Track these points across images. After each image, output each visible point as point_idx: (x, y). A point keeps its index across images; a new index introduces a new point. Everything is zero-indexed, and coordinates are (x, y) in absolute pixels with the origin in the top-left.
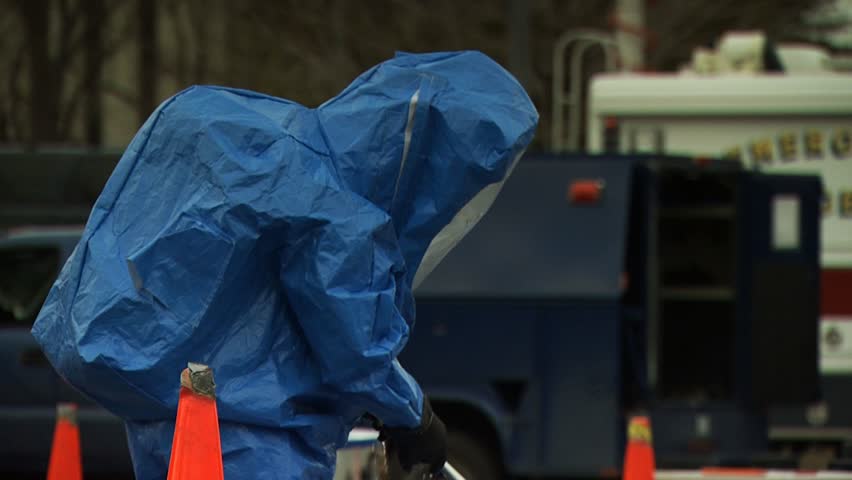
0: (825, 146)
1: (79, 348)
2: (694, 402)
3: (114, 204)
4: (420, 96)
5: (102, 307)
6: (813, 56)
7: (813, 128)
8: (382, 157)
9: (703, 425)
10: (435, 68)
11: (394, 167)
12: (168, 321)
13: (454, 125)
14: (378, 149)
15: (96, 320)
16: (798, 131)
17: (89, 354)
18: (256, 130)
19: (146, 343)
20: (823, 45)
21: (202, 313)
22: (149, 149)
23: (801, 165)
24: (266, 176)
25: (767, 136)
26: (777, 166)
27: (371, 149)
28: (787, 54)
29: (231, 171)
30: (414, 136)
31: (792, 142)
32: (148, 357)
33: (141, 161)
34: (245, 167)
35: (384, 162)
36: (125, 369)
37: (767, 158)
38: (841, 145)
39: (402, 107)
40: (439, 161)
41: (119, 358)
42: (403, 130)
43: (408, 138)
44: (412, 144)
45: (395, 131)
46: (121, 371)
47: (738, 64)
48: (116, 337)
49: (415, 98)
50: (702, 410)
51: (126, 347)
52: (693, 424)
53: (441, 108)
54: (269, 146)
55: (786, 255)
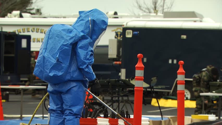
0: (30, 30)
1: (49, 74)
2: (7, 74)
3: (46, 48)
4: (90, 18)
5: (51, 66)
6: (28, 15)
7: (28, 27)
8: (87, 30)
9: (9, 78)
10: (91, 13)
11: (89, 31)
12: (63, 65)
13: (98, 22)
14: (86, 29)
15: (51, 69)
16: (26, 28)
17: (51, 74)
18: (69, 29)
19: (60, 70)
20: (29, 13)
21: (69, 62)
22: (50, 36)
23: (26, 34)
24: (74, 36)
25: (20, 28)
26: (22, 34)
27: (85, 29)
28: (23, 14)
29: (68, 37)
30: (91, 25)
31: (25, 29)
32: (61, 72)
33: (49, 39)
34: (70, 36)
35: (88, 31)
36: (59, 75)
37: (20, 32)
38: (33, 30)
39: (88, 21)
40: (96, 28)
41: (57, 74)
42: (89, 25)
43: (91, 26)
44: (91, 27)
45: (88, 25)
46: (58, 76)
47: (15, 16)
48: (55, 70)
49: (90, 19)
50: (9, 75)
51: (57, 72)
52: (7, 78)
53: (95, 19)
54: (72, 31)
55: (24, 49)
